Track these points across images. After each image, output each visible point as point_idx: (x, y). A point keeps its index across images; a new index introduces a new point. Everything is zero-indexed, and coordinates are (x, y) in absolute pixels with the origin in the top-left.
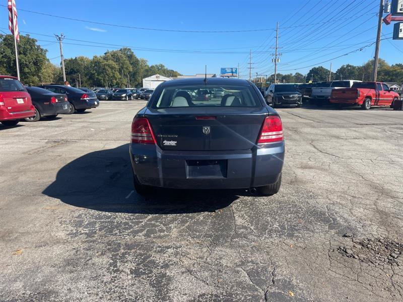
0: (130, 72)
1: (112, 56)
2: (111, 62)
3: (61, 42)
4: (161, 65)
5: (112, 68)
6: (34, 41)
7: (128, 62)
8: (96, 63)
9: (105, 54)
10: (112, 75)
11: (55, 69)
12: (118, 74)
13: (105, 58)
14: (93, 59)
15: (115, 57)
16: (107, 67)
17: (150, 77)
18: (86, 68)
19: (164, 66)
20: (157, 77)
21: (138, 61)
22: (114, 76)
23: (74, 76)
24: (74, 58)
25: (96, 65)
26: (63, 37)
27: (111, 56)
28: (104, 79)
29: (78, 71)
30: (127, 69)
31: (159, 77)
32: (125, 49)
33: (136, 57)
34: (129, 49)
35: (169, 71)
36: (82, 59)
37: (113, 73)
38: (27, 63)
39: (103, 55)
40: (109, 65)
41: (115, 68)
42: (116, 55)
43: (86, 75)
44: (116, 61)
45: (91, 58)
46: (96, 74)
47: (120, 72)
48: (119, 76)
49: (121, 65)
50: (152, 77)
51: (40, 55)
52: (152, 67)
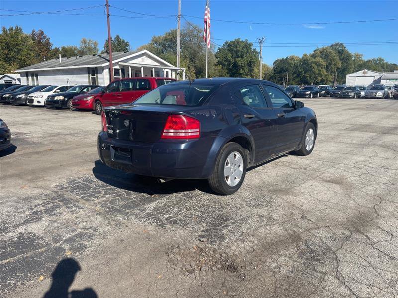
0: (338, 68)
1: (321, 52)
2: (319, 59)
3: (262, 44)
4: (380, 59)
5: (319, 65)
6: (250, 45)
7: (338, 58)
8: (305, 61)
9: (315, 51)
10: (317, 72)
11: (268, 68)
12: (325, 71)
13: (314, 56)
14: (303, 57)
15: (324, 53)
16: (313, 65)
17: (355, 73)
18: (296, 66)
19: (383, 60)
20: (364, 73)
21: (349, 56)
22: (320, 73)
23: (283, 74)
24: (285, 58)
25: (305, 63)
26: (264, 40)
27: (319, 52)
28: (310, 77)
29: (287, 70)
30: (335, 65)
31: (366, 72)
32: (337, 45)
33: (348, 52)
34: (341, 44)
35: (389, 65)
36: (292, 58)
37: (319, 70)
38: (243, 65)
39: (312, 52)
40: (316, 63)
41: (322, 65)
42: (325, 51)
43: (294, 73)
44: (325, 58)
45: (301, 56)
46: (303, 72)
47: (327, 68)
48: (326, 73)
49: (329, 61)
50: (358, 72)
51: (254, 57)
52: (369, 61)
